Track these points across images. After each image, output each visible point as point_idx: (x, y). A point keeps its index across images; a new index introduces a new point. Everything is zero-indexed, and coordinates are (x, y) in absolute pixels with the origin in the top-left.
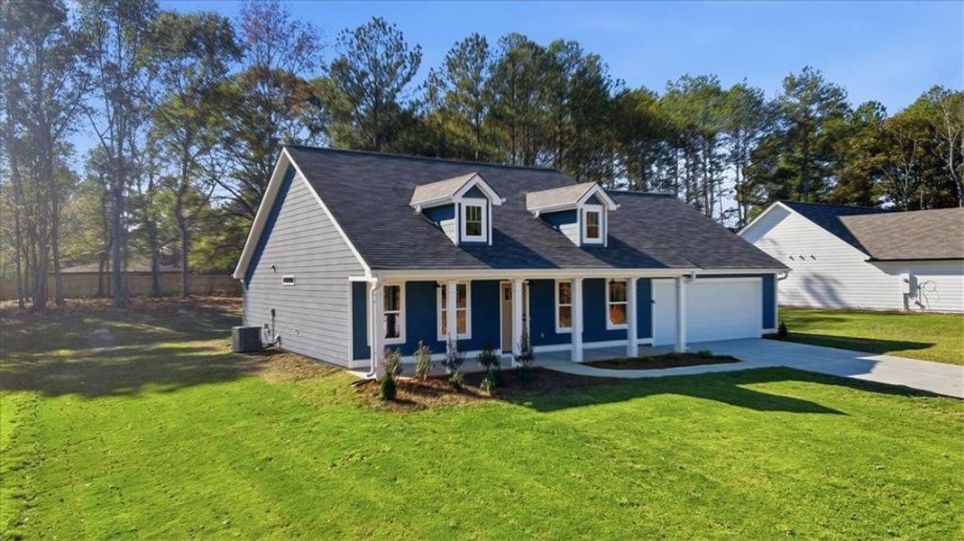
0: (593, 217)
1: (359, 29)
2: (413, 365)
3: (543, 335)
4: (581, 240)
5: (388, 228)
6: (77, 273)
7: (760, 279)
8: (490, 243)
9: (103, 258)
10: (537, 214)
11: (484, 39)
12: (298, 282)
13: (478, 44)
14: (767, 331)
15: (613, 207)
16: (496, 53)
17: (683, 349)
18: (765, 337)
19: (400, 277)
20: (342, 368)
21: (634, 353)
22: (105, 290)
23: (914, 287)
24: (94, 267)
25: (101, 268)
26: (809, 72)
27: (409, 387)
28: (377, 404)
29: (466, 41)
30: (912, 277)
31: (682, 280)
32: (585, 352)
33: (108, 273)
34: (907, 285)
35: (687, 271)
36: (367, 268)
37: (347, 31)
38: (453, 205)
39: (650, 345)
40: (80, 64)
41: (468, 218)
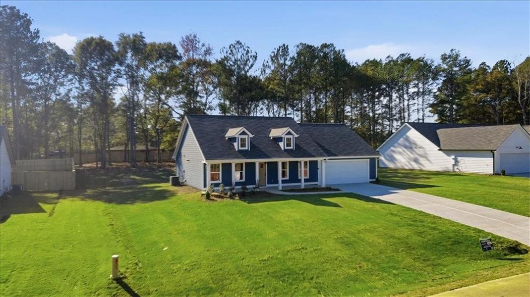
0: (289, 140)
1: (230, 47)
2: (219, 190)
3: (272, 181)
4: (284, 148)
5: (215, 145)
6: (114, 150)
7: (369, 160)
8: (249, 150)
9: (126, 145)
10: (272, 138)
11: (287, 46)
12: (191, 161)
13: (285, 48)
14: (371, 180)
15: (296, 136)
16: (293, 52)
17: (324, 186)
18: (371, 182)
19: (219, 162)
20: (201, 190)
21: (303, 187)
22: (127, 159)
23: (457, 162)
24: (122, 148)
25: (126, 148)
26: (454, 52)
27: (216, 196)
28: (204, 200)
29: (280, 47)
30: (455, 157)
31: (323, 161)
32: (283, 187)
33: (128, 150)
34: (454, 161)
35: (325, 158)
36: (204, 159)
37: (224, 48)
38: (236, 138)
39: (317, 184)
40: (117, 67)
41: (241, 142)
